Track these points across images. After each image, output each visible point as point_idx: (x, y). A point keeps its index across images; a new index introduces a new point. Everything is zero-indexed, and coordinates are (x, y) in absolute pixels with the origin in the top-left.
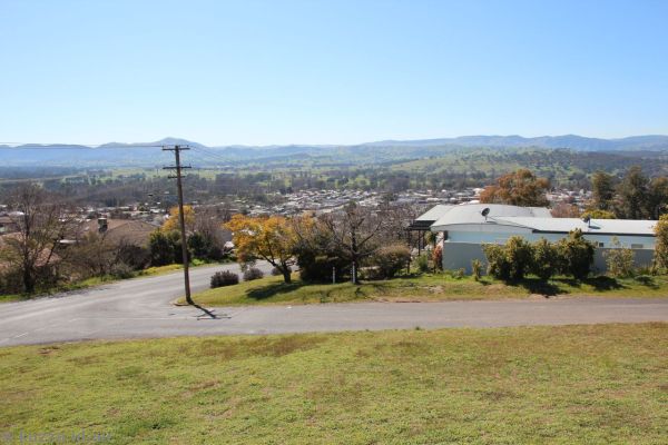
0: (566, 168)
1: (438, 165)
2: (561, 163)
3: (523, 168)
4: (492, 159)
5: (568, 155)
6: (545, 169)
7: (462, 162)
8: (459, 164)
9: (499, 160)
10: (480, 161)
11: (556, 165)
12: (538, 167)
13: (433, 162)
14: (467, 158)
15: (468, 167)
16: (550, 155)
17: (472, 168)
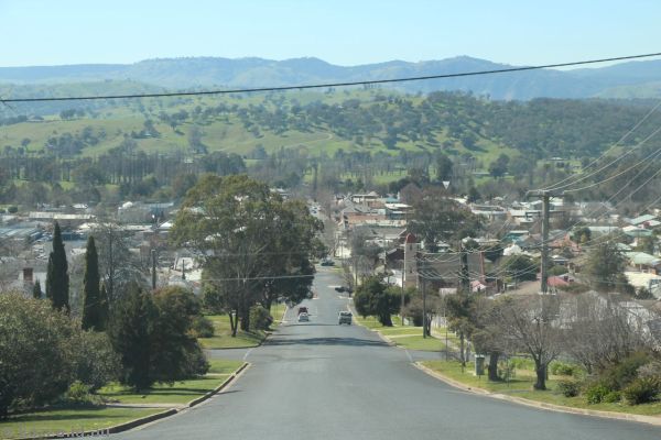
0: (469, 143)
1: (89, 137)
2: (456, 131)
3: (346, 145)
4: (254, 119)
5: (471, 104)
6: (410, 146)
7: (165, 129)
8: (155, 134)
9: (278, 122)
10: (218, 125)
11: (442, 137)
12: (390, 143)
13: (74, 127)
14: (183, 116)
15: (183, 142)
16: (424, 106)
17: (196, 144)
